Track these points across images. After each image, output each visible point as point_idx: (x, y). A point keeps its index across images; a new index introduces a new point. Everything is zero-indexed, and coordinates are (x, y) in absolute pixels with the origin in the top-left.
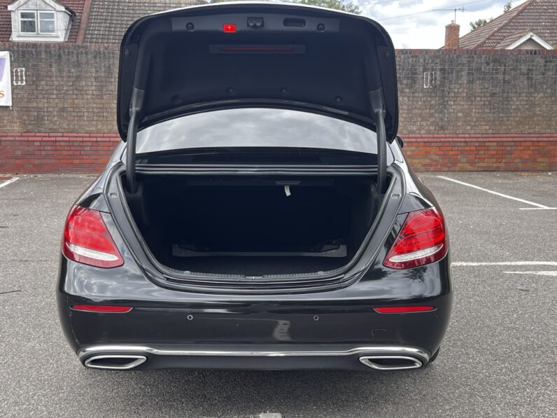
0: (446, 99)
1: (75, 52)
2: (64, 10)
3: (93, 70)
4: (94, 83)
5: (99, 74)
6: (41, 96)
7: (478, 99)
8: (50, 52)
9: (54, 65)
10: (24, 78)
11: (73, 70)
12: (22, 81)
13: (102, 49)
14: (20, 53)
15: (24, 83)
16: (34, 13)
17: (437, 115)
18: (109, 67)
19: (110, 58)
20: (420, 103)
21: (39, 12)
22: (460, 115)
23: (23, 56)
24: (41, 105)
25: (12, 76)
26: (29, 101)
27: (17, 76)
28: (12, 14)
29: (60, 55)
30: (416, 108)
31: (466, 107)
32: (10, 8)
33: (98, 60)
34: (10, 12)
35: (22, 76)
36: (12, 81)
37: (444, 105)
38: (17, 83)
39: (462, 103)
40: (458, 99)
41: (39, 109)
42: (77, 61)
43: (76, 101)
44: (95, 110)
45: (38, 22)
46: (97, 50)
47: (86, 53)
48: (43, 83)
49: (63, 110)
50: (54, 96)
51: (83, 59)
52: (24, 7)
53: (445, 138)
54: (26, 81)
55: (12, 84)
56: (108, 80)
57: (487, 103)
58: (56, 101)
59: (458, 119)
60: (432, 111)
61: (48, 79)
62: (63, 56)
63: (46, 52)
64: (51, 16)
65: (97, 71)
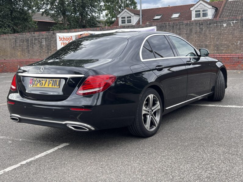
1: (179, 24)
3: (185, 31)
4: (185, 36)
5: (187, 32)
8: (170, 25)
9: (171, 30)
11: (178, 31)
13: (188, 22)
14: (160, 27)
16: (200, 10)
18: (191, 29)
19: (191, 25)
21: (202, 9)
28: (192, 11)
29: (173, 26)
33: (187, 27)
34: (191, 11)
42: (179, 28)
45: (201, 13)
46: (187, 23)
47: (183, 24)
51: (181, 27)
52: (197, 8)
56: (190, 34)
62: (174, 26)
63: (168, 25)
64: (207, 10)
65: (186, 31)
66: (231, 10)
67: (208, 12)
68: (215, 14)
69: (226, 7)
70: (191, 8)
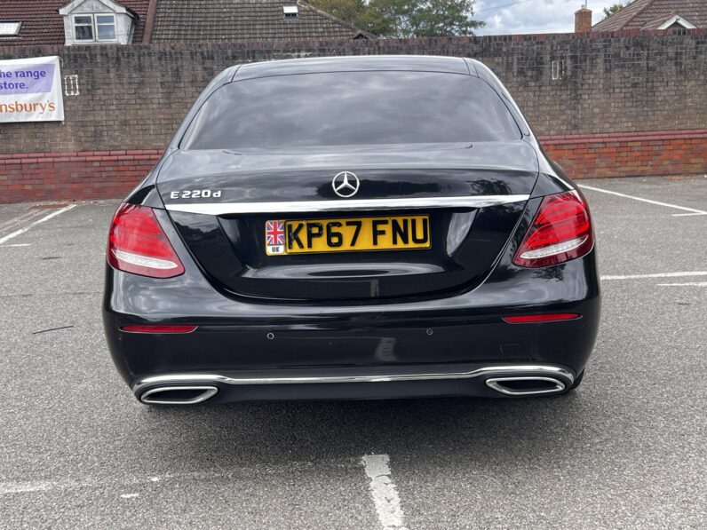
0: (579, 92)
1: (136, 53)
2: (125, 11)
3: (159, 74)
4: (160, 90)
5: (165, 79)
6: (97, 108)
7: (617, 90)
8: (107, 55)
9: (112, 70)
10: (77, 87)
11: (135, 76)
12: (75, 90)
13: (167, 49)
14: (72, 57)
15: (78, 93)
16: (90, 17)
17: (569, 112)
18: (177, 70)
19: (177, 59)
20: (548, 98)
21: (96, 15)
22: (597, 110)
23: (76, 61)
24: (98, 118)
25: (63, 85)
26: (85, 114)
27: (69, 85)
28: (65, 19)
29: (118, 59)
30: (543, 104)
31: (603, 100)
32: (62, 12)
33: (163, 62)
34: (62, 16)
35: (74, 85)
36: (63, 91)
37: (577, 98)
38: (70, 93)
39: (598, 96)
40: (594, 92)
41: (96, 124)
42: (140, 65)
43: (140, 112)
44: (163, 122)
45: (95, 26)
46: (162, 50)
47: (149, 54)
48: (100, 92)
49: (125, 123)
50: (114, 107)
51: (146, 61)
52: (78, 10)
53: (580, 138)
54: (80, 90)
55: (64, 95)
56: (176, 85)
57: (628, 95)
58: (117, 113)
59: (593, 115)
60: (563, 107)
61: (105, 87)
62: (122, 59)
63: (102, 55)
64: (110, 19)
65: (163, 76)
66: (178, 23)
67: (115, 24)
68: (133, 32)
69: (160, 15)
70: (61, 7)
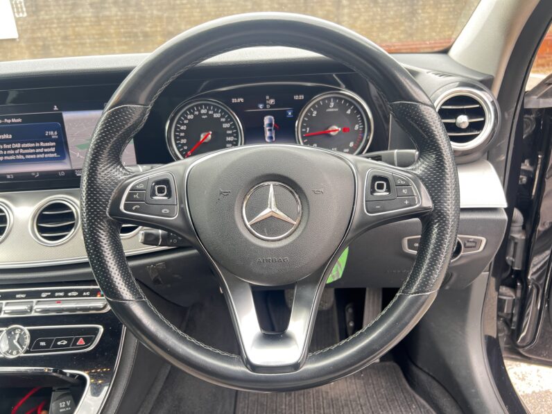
0: (415, 7)
6: (43, 26)
7: (444, 6)
10: (24, 9)
12: (23, 12)
15: (25, 15)
17: (406, 24)
20: (392, 13)
22: (427, 22)
24: (45, 35)
25: (13, 8)
26: (33, 31)
27: (17, 8)
30: (388, 18)
31: (433, 14)
35: (22, 8)
36: (14, 13)
37: (413, 13)
38: (18, 14)
39: (429, 10)
41: (44, 39)
43: (77, 29)
44: (96, 37)
48: (43, 13)
49: (66, 38)
50: (55, 26)
54: (27, 12)
55: (15, 17)
56: (103, 6)
57: (451, 9)
58: (58, 30)
59: (425, 26)
60: (403, 20)
61: (46, 8)
